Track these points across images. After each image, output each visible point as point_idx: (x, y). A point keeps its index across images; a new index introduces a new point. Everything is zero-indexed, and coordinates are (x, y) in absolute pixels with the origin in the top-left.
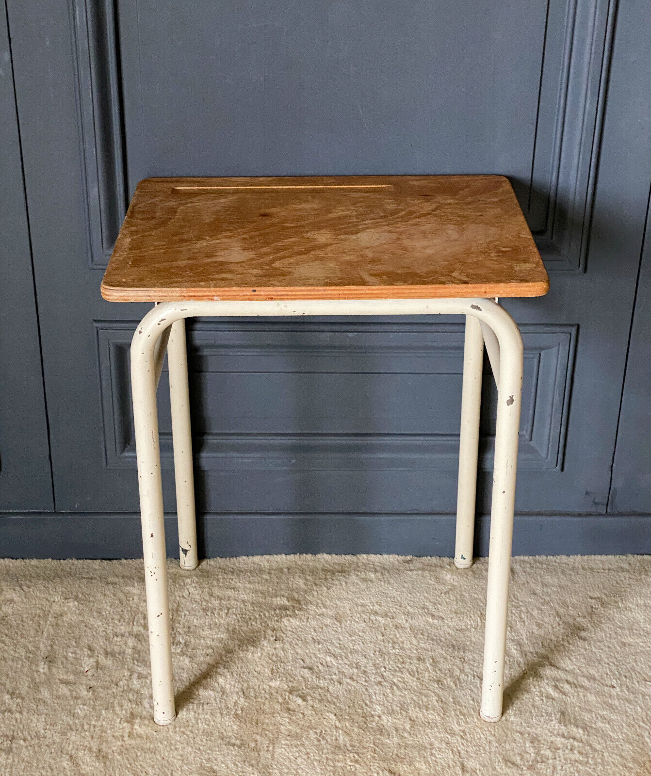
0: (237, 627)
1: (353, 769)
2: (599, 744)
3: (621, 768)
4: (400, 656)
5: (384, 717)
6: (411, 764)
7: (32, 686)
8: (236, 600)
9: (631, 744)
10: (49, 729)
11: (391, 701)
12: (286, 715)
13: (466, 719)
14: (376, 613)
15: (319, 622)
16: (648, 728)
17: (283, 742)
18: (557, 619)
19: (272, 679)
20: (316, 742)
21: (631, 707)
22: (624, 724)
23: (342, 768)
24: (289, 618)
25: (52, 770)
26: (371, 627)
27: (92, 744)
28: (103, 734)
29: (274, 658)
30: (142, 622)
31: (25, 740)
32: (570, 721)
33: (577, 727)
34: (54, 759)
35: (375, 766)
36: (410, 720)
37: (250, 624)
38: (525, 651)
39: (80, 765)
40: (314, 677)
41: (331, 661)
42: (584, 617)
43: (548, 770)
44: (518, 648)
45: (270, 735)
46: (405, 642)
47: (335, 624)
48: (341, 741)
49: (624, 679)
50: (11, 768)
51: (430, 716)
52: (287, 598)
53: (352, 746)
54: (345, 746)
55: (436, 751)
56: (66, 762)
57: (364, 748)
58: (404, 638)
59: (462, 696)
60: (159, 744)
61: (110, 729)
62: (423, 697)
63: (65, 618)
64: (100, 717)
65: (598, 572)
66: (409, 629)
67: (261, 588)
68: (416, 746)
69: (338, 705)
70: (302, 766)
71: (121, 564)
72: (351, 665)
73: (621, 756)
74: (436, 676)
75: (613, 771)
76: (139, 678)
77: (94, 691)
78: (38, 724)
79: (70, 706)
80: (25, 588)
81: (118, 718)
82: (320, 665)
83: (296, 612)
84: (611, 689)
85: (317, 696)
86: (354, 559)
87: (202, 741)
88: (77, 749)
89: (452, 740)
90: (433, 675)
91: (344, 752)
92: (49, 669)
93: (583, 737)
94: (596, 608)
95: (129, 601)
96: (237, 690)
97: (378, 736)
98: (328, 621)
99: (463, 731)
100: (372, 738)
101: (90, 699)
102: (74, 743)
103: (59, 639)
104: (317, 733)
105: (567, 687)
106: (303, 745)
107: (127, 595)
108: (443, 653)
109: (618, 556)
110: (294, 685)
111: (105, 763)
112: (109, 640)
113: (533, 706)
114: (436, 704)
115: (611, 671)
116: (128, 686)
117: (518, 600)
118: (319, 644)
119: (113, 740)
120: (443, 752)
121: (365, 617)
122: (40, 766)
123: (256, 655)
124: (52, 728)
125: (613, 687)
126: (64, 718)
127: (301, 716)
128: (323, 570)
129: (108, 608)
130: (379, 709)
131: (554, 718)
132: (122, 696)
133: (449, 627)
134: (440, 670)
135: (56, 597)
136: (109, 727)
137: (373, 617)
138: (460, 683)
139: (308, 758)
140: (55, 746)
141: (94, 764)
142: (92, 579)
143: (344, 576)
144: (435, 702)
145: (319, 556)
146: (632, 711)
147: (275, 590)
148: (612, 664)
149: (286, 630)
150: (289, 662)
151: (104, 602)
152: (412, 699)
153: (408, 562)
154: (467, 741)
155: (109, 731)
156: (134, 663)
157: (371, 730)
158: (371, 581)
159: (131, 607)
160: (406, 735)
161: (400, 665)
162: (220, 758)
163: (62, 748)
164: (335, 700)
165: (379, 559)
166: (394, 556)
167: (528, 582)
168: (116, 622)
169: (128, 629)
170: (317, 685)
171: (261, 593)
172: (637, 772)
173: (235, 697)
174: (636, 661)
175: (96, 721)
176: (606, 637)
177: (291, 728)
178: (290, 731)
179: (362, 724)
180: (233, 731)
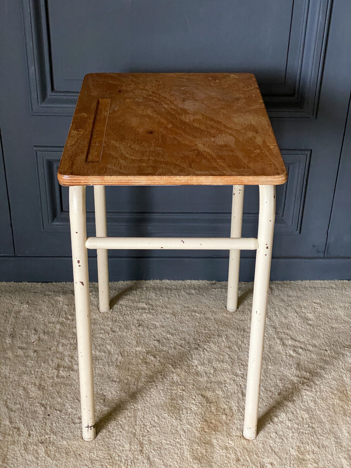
0: (118, 319)
1: (182, 394)
2: (318, 381)
3: (330, 394)
4: (208, 334)
5: (199, 367)
6: (214, 391)
7: (2, 350)
9: (336, 381)
10: (12, 373)
11: (203, 358)
12: (145, 365)
13: (244, 368)
14: (195, 311)
15: (163, 316)
16: (345, 372)
17: (143, 380)
18: (296, 314)
19: (137, 346)
20: (161, 380)
21: (336, 361)
22: (332, 370)
23: (176, 394)
24: (146, 314)
25: (13, 395)
26: (192, 319)
27: (36, 381)
28: (42, 376)
29: (138, 335)
30: (64, 316)
32: (302, 368)
33: (306, 372)
34: (15, 389)
35: (194, 393)
36: (214, 368)
37: (125, 317)
38: (278, 332)
39: (29, 392)
40: (160, 346)
41: (170, 337)
42: (311, 313)
44: (274, 330)
45: (136, 376)
46: (211, 327)
47: (172, 318)
48: (175, 380)
49: (333, 346)
51: (225, 366)
52: (146, 303)
53: (181, 382)
54: (178, 382)
55: (228, 384)
56: (22, 391)
57: (188, 383)
58: (210, 325)
59: (242, 355)
60: (74, 382)
62: (221, 356)
63: (21, 314)
64: (40, 367)
65: (318, 289)
66: (213, 320)
67: (131, 298)
68: (216, 382)
69: (174, 360)
70: (153, 393)
71: (53, 285)
72: (181, 339)
73: (331, 388)
74: (228, 345)
75: (326, 396)
76: (62, 346)
77: (37, 353)
78: (5, 370)
79: (24, 361)
81: (51, 367)
82: (164, 339)
83: (151, 311)
84: (325, 352)
85: (162, 355)
86: (183, 282)
87: (97, 379)
88: (28, 384)
89: (237, 379)
90: (226, 344)
91: (177, 385)
92: (12, 341)
93: (309, 377)
94: (317, 308)
95: (57, 304)
96: (118, 352)
97: (196, 377)
98: (168, 316)
99: (243, 374)
100: (192, 377)
101: (35, 357)
102: (26, 381)
103: (18, 325)
104: (162, 375)
105: (300, 351)
106: (154, 381)
107: (57, 302)
108: (232, 332)
109: (330, 281)
110: (149, 350)
111: (43, 391)
112: (46, 326)
113: (281, 361)
114: (228, 360)
115: (325, 342)
116: (57, 350)
117: (274, 304)
118: (163, 328)
119: (48, 379)
120: (231, 385)
121: (189, 313)
122: (7, 393)
123: (128, 334)
124: (13, 372)
125: (326, 350)
126: (21, 367)
127: (153, 366)
128: (166, 288)
129: (46, 308)
130: (196, 362)
131: (293, 367)
132: (53, 355)
133: (235, 319)
134: (230, 341)
135: (16, 303)
136: (45, 372)
137: (193, 314)
138: (241, 348)
139: (157, 388)
140: (15, 383)
141: (37, 392)
142: (36, 293)
143: (177, 292)
144: (227, 358)
145: (163, 281)
146: (336, 364)
147: (139, 299)
148: (325, 338)
149: (145, 320)
150: (146, 337)
151: (43, 305)
152: (215, 357)
153: (213, 284)
154: (245, 379)
155: (45, 375)
156: (60, 338)
157: (192, 374)
158: (193, 294)
159: (58, 308)
160: (211, 376)
161: (208, 339)
162: (108, 388)
163: (19, 384)
164: (172, 358)
165: (197, 282)
166: (205, 281)
167: (280, 295)
168: (50, 316)
169: (57, 320)
170: (162, 350)
171: (131, 301)
172: (339, 396)
173: (116, 356)
174: (339, 337)
175: (38, 369)
176: (322, 323)
177: (147, 372)
178: (147, 374)
179: (187, 370)
180: (115, 374)
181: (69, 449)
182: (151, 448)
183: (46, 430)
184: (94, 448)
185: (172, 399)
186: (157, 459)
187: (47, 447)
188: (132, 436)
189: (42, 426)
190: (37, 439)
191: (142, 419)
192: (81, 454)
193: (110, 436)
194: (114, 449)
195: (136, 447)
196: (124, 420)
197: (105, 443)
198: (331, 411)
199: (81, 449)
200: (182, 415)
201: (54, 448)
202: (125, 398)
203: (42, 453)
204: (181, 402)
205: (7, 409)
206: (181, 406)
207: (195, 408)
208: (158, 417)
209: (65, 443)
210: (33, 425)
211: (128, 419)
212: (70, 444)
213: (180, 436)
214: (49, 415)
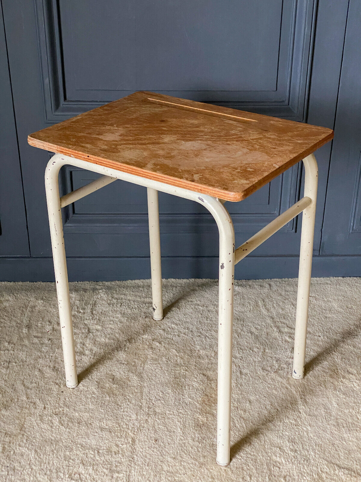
0: (126, 312)
1: (185, 374)
3: (322, 372)
4: (210, 324)
5: (201, 351)
6: (214, 371)
7: (19, 339)
8: (125, 299)
9: (327, 361)
11: (205, 344)
12: (151, 350)
13: (243, 352)
14: (198, 305)
16: (336, 354)
17: (149, 362)
19: (144, 335)
20: (166, 362)
21: (328, 345)
23: (179, 373)
25: (30, 376)
26: (196, 311)
27: (50, 364)
28: (56, 360)
29: (145, 325)
31: (16, 363)
34: (31, 371)
35: (195, 372)
36: (214, 352)
37: (132, 310)
38: (275, 321)
39: (44, 374)
40: (165, 334)
41: (174, 327)
43: (285, 373)
44: (272, 320)
45: (142, 359)
48: (179, 362)
49: (326, 333)
50: (9, 375)
53: (184, 364)
54: (181, 364)
56: (38, 372)
57: (190, 364)
60: (85, 364)
61: (60, 357)
63: (36, 308)
66: (215, 312)
67: (138, 294)
69: (178, 346)
70: (158, 373)
72: (185, 329)
76: (75, 334)
77: (51, 341)
78: (22, 355)
79: (39, 347)
80: (15, 294)
82: (168, 328)
84: (319, 338)
85: (167, 342)
86: (188, 281)
88: (43, 367)
89: (236, 361)
91: (180, 367)
92: (28, 331)
94: (312, 301)
95: (70, 300)
96: (126, 339)
97: (198, 359)
99: (241, 357)
100: (194, 360)
101: (49, 344)
102: (41, 364)
103: (34, 318)
104: (166, 358)
106: (159, 363)
109: (325, 278)
110: (155, 337)
111: (57, 373)
113: (278, 345)
115: (319, 330)
118: (168, 319)
121: (193, 307)
122: (24, 374)
123: (135, 324)
124: (29, 357)
125: (320, 336)
126: (36, 353)
127: (158, 351)
128: (171, 286)
130: (198, 347)
133: (236, 311)
135: (32, 299)
137: (196, 307)
138: (241, 335)
139: (162, 369)
140: (31, 365)
141: (51, 373)
145: (169, 280)
148: (319, 326)
150: (153, 327)
153: (216, 282)
154: (243, 361)
155: (59, 359)
157: (194, 357)
160: (212, 358)
162: (116, 370)
163: (35, 366)
164: (176, 343)
167: (278, 290)
170: (167, 337)
171: (139, 296)
172: (330, 374)
174: (332, 325)
175: (52, 354)
176: (317, 314)
177: (153, 356)
178: (152, 358)
179: (189, 354)
180: (123, 358)
181: (80, 419)
182: (156, 418)
183: (60, 404)
184: (103, 418)
185: (175, 378)
186: (161, 426)
187: (61, 418)
188: (139, 408)
189: (56, 401)
190: (51, 411)
191: (148, 394)
192: (92, 424)
193: (118, 408)
194: (122, 419)
195: (142, 417)
196: (131, 396)
197: (114, 414)
198: (322, 387)
199: (92, 419)
200: (185, 391)
201: (67, 418)
202: (133, 377)
203: (56, 423)
204: (183, 380)
205: (24, 388)
206: (184, 383)
207: (196, 385)
208: (163, 392)
209: (77, 414)
210: (48, 400)
211: (134, 394)
212: (82, 416)
213: (183, 408)
214: (62, 392)
